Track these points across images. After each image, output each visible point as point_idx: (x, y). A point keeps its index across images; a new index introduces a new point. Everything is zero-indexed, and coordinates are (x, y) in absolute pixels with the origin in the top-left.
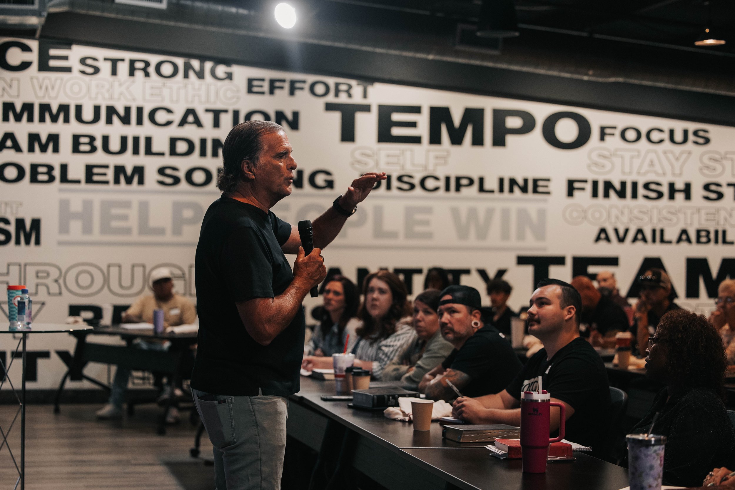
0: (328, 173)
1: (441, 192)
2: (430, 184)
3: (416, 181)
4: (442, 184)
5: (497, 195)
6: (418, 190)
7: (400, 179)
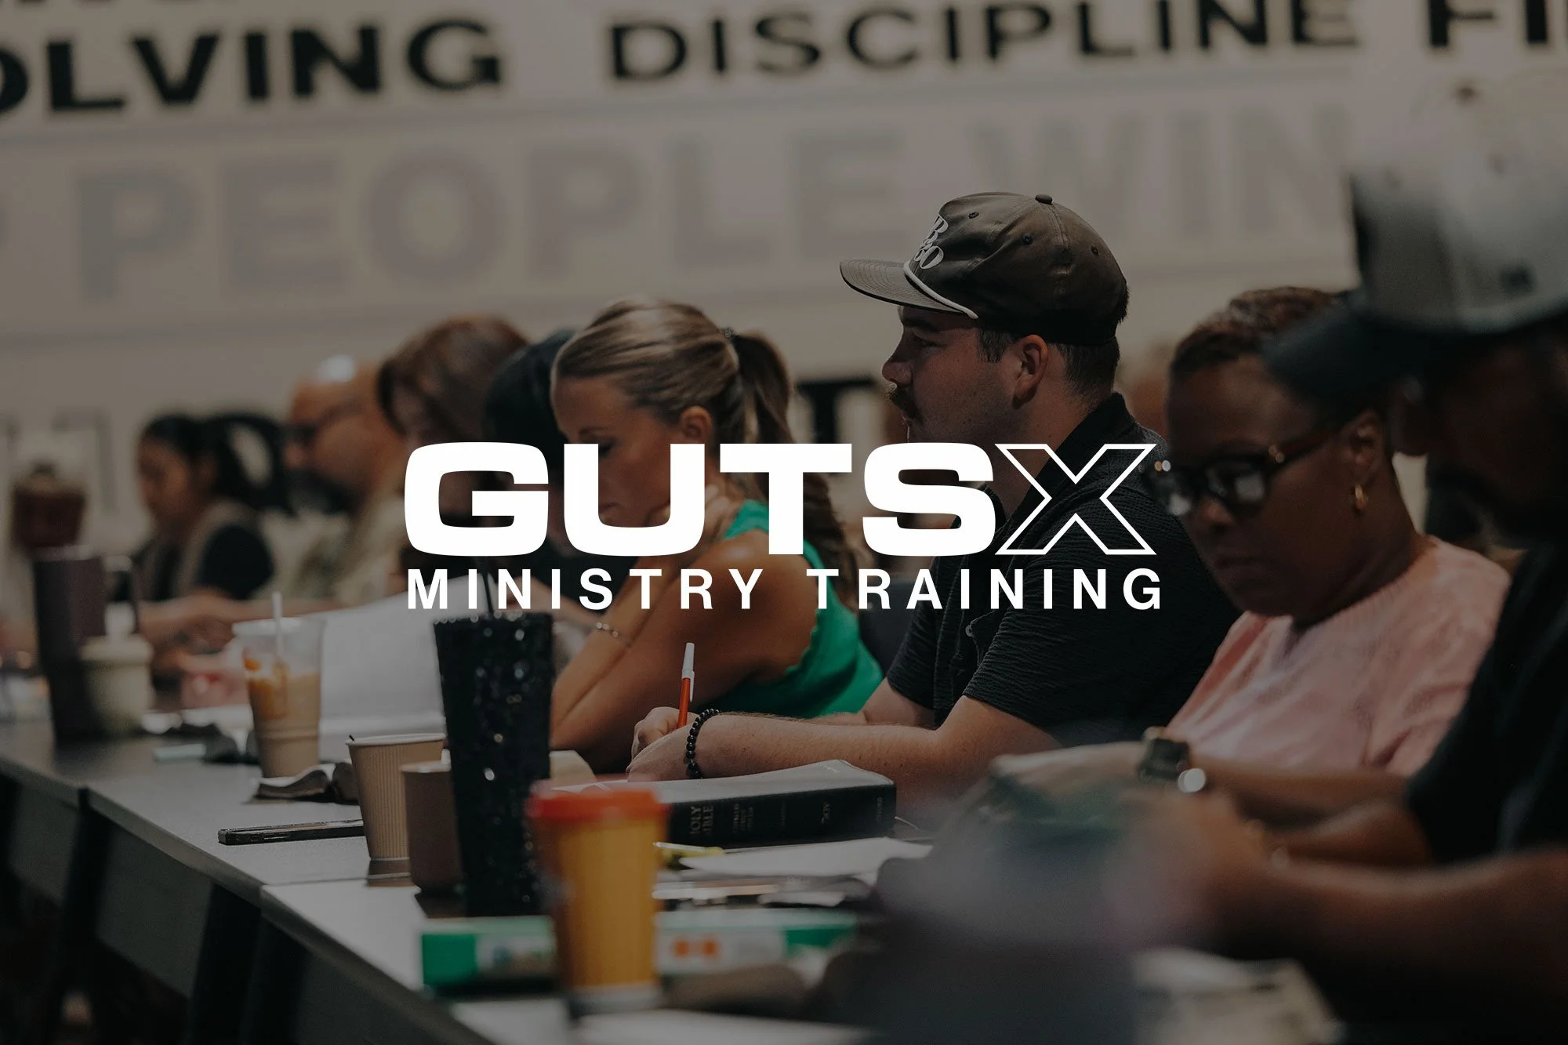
0: (476, 28)
1: (932, 69)
2: (881, 38)
3: (828, 33)
4: (928, 36)
5: (1152, 64)
6: (837, 69)
7: (763, 28)
